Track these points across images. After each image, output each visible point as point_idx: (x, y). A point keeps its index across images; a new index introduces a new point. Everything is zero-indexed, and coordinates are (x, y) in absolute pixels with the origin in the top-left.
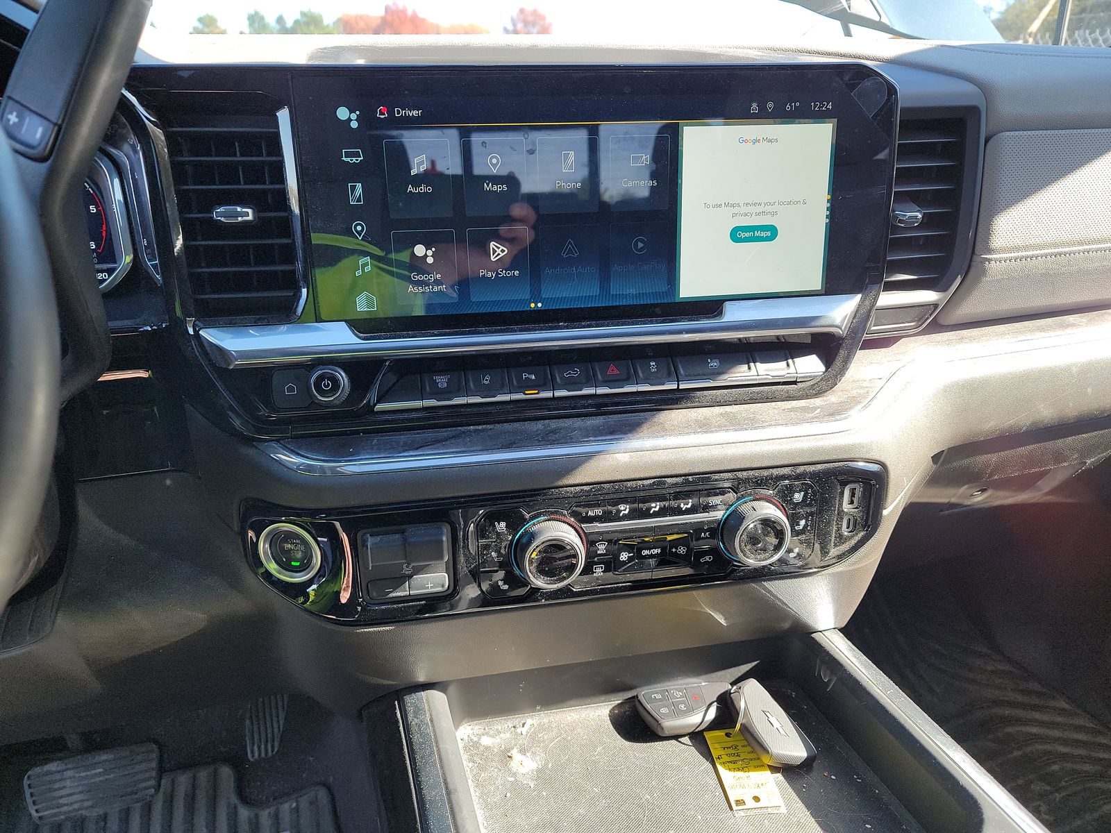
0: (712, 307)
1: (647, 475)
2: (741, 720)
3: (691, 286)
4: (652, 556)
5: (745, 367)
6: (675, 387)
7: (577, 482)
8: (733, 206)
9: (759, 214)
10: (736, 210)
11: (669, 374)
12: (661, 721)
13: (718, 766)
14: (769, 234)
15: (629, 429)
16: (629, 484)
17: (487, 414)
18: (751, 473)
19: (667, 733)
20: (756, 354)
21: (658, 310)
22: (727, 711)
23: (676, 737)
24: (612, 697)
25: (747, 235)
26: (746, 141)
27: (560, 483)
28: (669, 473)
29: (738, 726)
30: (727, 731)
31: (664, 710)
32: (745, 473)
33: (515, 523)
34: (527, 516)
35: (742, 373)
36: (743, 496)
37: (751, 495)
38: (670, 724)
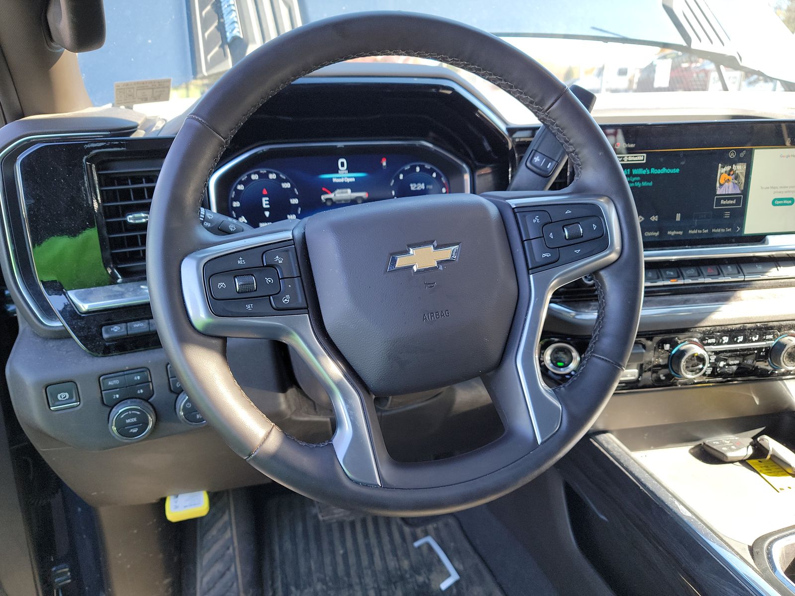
0: (759, 239)
1: (738, 323)
2: (771, 453)
3: (750, 228)
4: (734, 365)
5: (775, 269)
6: (743, 279)
7: (704, 325)
8: (774, 188)
9: (786, 192)
10: (776, 190)
11: (739, 273)
12: (725, 453)
13: (761, 474)
14: (790, 202)
15: (726, 299)
16: (729, 327)
17: (654, 292)
18: (788, 322)
19: (729, 460)
20: (779, 263)
21: (733, 240)
22: (760, 452)
23: (732, 462)
24: (689, 444)
25: (781, 202)
26: (784, 157)
27: (696, 326)
28: (748, 321)
29: (769, 457)
30: (759, 460)
31: (724, 449)
32: (785, 322)
33: (674, 344)
34: (679, 342)
35: (774, 272)
36: (783, 334)
37: (787, 333)
38: (730, 454)
